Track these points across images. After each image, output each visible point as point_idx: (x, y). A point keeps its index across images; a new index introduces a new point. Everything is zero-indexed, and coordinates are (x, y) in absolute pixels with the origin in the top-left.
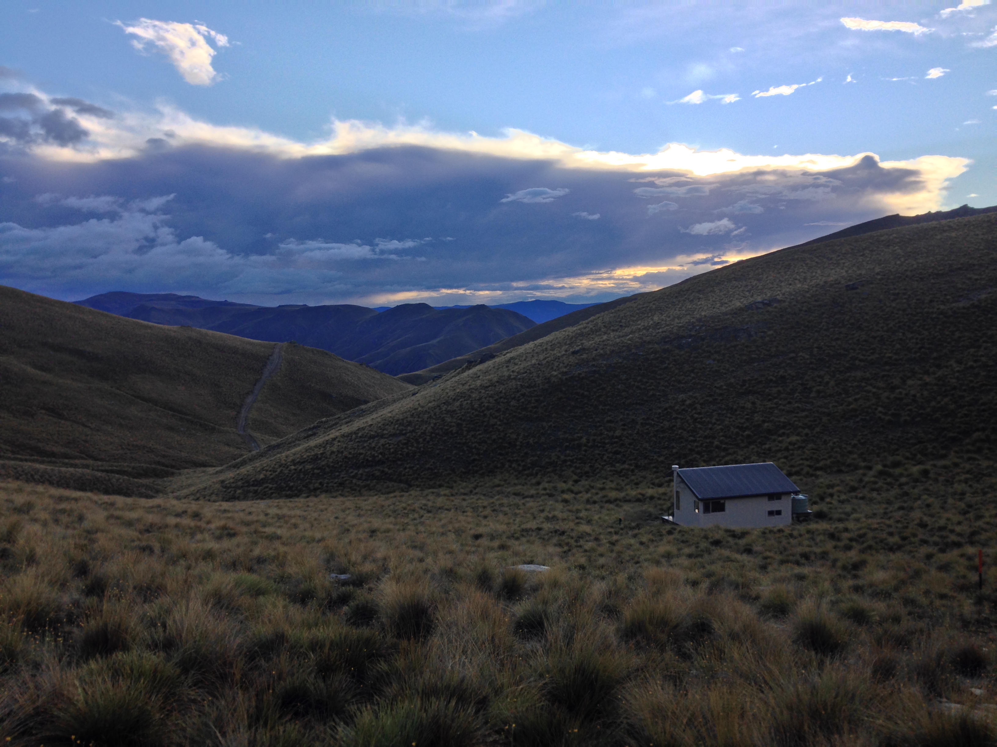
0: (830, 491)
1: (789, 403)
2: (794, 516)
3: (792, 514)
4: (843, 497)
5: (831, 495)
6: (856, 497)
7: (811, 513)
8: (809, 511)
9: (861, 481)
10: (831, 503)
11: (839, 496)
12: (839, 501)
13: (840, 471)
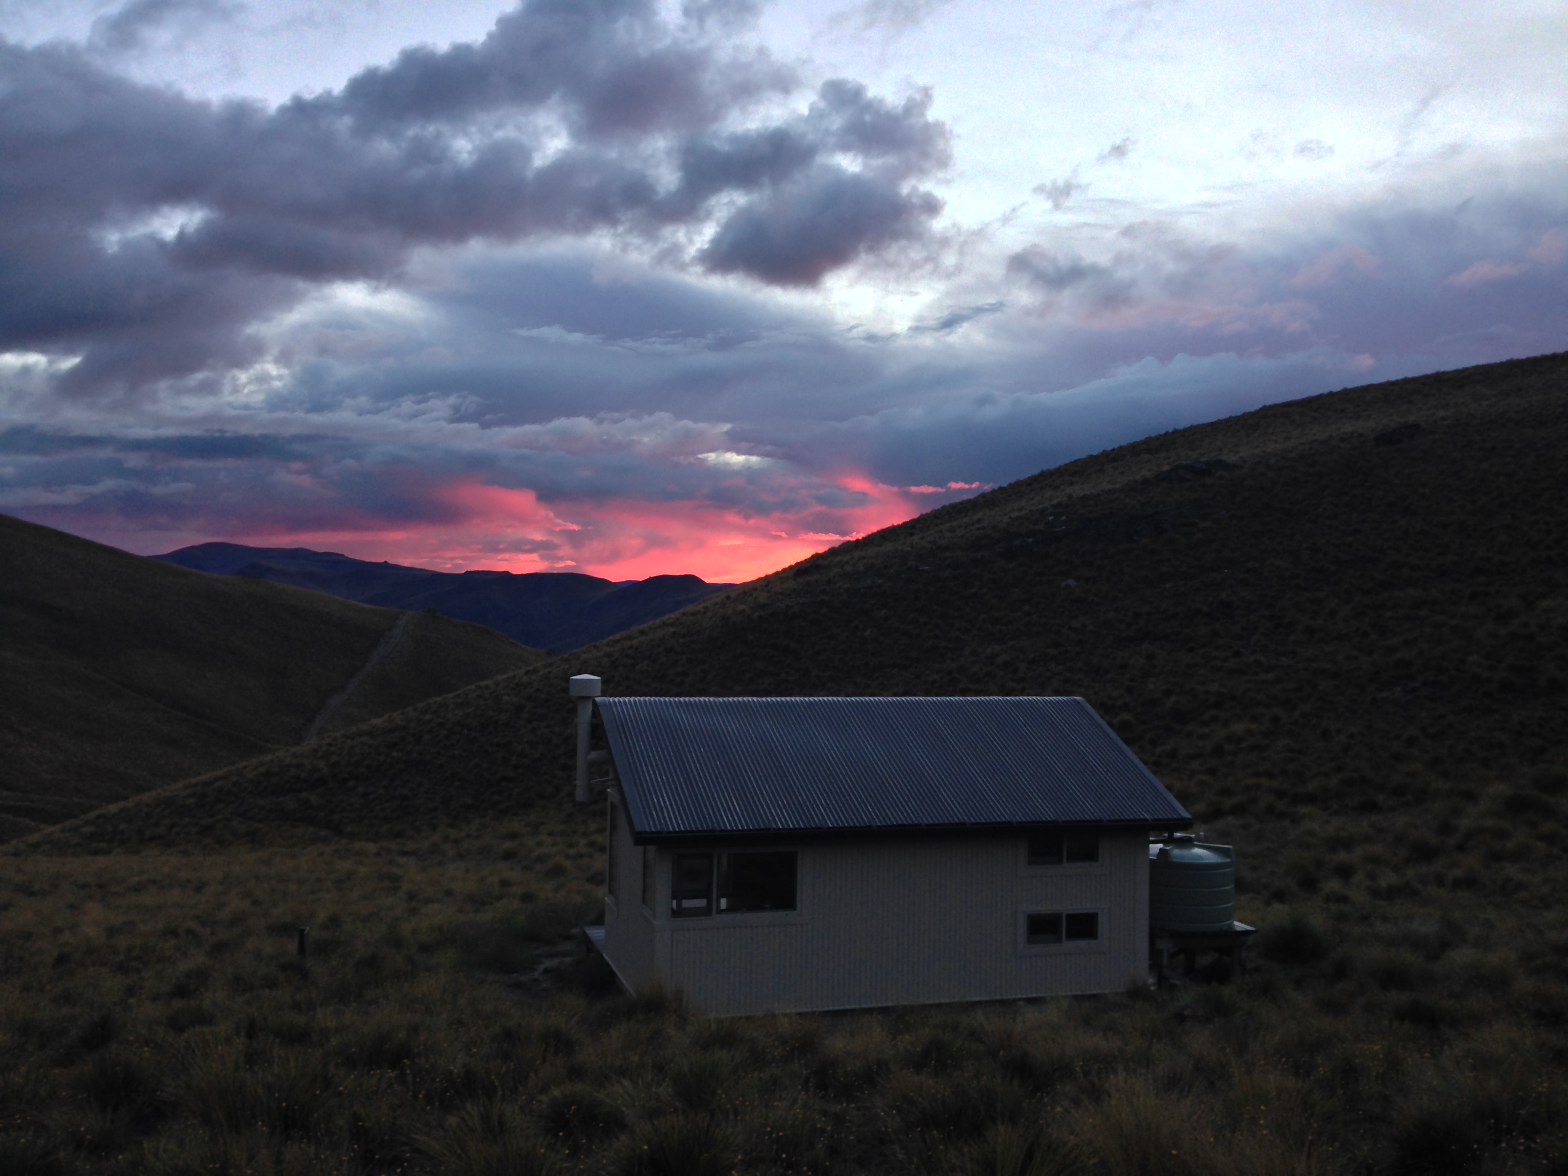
0: (1342, 856)
1: (1237, 654)
2: (1165, 945)
3: (1153, 938)
4: (1388, 879)
5: (1345, 872)
6: (1440, 881)
7: (1247, 933)
8: (1239, 926)
9: (1446, 828)
10: (1343, 899)
11: (1372, 876)
12: (1376, 893)
13: (1369, 807)
